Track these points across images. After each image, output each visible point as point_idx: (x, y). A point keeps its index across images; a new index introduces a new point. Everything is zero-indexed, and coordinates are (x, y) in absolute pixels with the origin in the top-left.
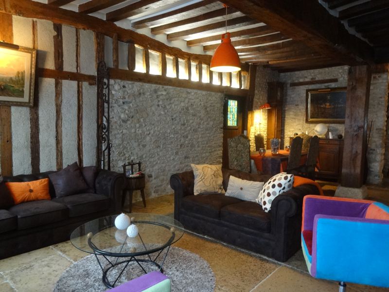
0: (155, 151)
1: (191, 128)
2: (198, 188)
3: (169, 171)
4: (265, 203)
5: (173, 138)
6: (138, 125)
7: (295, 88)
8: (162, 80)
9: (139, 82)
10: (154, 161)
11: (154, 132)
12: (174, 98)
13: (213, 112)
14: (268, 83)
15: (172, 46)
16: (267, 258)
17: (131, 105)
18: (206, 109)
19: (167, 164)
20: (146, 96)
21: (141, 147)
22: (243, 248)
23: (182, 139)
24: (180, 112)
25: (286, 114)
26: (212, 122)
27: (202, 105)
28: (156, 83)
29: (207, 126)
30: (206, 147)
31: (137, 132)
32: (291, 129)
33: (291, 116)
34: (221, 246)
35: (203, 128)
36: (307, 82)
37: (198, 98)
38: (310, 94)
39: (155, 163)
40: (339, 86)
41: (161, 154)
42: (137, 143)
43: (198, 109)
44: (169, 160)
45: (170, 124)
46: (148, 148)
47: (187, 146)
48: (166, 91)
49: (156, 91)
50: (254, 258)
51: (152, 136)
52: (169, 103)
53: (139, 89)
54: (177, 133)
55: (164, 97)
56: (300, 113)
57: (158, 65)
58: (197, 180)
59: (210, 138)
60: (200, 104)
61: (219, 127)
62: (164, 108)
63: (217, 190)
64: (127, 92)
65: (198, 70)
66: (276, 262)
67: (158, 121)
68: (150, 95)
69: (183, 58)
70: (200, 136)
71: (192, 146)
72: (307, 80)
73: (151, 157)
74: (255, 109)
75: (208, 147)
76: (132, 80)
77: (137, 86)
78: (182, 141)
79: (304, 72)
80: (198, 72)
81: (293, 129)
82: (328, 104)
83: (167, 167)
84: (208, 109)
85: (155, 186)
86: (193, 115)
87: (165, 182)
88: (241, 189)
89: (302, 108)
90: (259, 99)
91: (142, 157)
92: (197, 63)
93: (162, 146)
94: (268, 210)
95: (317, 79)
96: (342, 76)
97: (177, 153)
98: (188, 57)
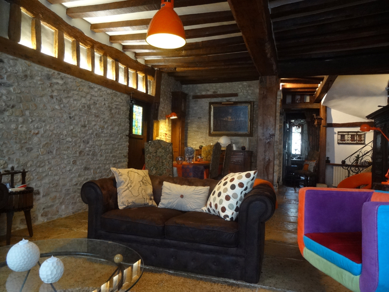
0: (46, 159)
1: (93, 131)
2: (124, 199)
3: (64, 185)
4: (224, 209)
5: (70, 142)
6: (20, 119)
7: (197, 101)
8: (57, 64)
9: (24, 59)
10: (43, 172)
11: (45, 132)
12: (73, 90)
13: (119, 116)
14: (172, 93)
15: (72, 25)
16: (234, 282)
17: (12, 89)
18: (111, 110)
19: (62, 177)
20: (35, 81)
21: (25, 150)
22: (197, 273)
23: (82, 144)
24: (81, 110)
25: (189, 127)
26: (117, 128)
27: (107, 105)
28: (50, 66)
29: (112, 131)
30: (109, 156)
31: (19, 129)
32: (194, 142)
33: (194, 129)
34: (167, 276)
35: (107, 133)
36: (208, 95)
37: (102, 96)
38: (212, 107)
39: (44, 175)
40: (239, 100)
41: (53, 162)
42: (19, 145)
43: (102, 109)
44: (64, 171)
45: (66, 124)
46: (34, 153)
47: (88, 154)
48: (63, 79)
49: (49, 77)
50: (219, 284)
51: (42, 136)
52: (66, 95)
53: (24, 68)
54: (76, 137)
55: (60, 87)
56: (203, 126)
57: (52, 45)
58: (122, 189)
59: (114, 146)
60: (105, 104)
61: (124, 134)
62: (60, 101)
63: (147, 201)
64: (6, 70)
65: (102, 63)
66: (248, 284)
67: (50, 117)
68: (41, 80)
69: (85, 44)
70: (103, 143)
71: (94, 154)
72: (209, 93)
73: (39, 166)
74: (160, 119)
75: (112, 157)
76: (14, 54)
77: (21, 65)
78: (81, 148)
79: (207, 86)
80: (102, 65)
81: (196, 142)
82: (230, 117)
83: (61, 181)
84: (113, 111)
85: (43, 207)
86: (95, 116)
87: (57, 201)
88: (182, 196)
89: (205, 120)
90: (164, 108)
91: (26, 164)
92: (102, 54)
93: (54, 152)
94: (230, 217)
95: (219, 93)
96: (241, 90)
97: (74, 162)
98: (91, 44)
